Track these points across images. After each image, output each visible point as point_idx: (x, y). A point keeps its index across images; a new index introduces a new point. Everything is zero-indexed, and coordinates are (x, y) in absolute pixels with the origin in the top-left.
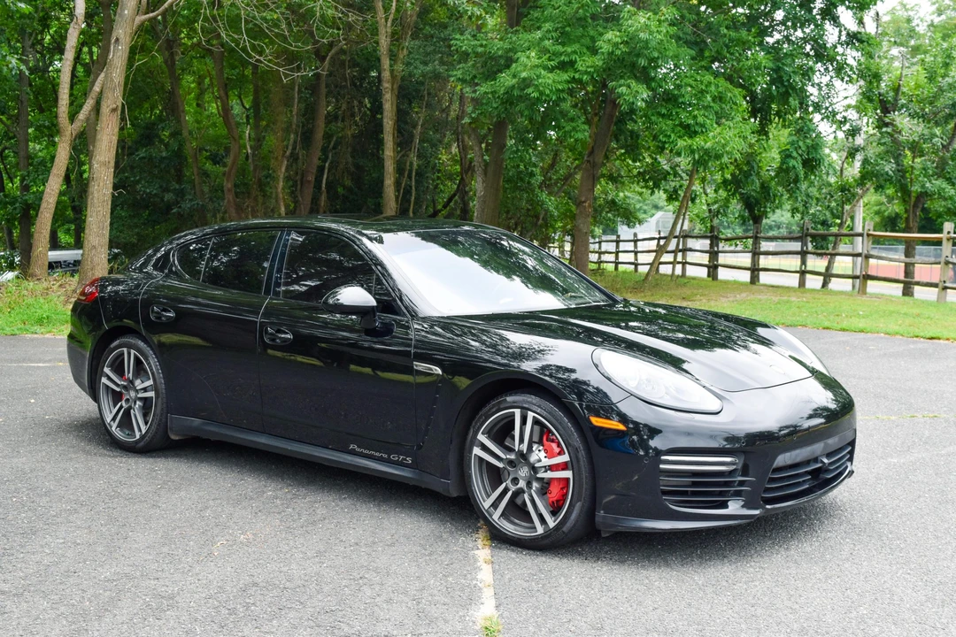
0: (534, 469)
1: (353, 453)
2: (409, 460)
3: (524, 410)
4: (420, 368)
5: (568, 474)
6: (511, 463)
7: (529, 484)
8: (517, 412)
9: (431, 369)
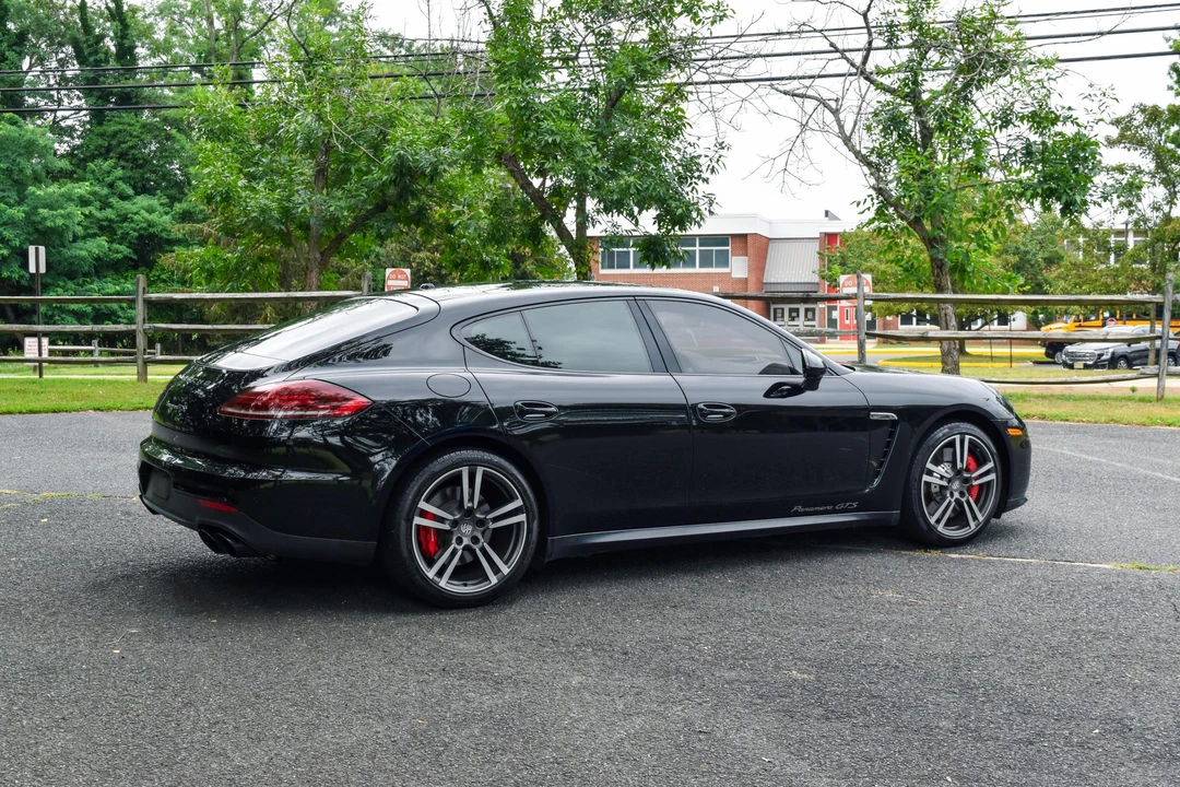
0: (967, 480)
1: (797, 514)
2: (855, 505)
3: (963, 435)
4: (876, 418)
5: (992, 476)
6: (949, 481)
7: (962, 494)
8: (958, 437)
9: (888, 416)
